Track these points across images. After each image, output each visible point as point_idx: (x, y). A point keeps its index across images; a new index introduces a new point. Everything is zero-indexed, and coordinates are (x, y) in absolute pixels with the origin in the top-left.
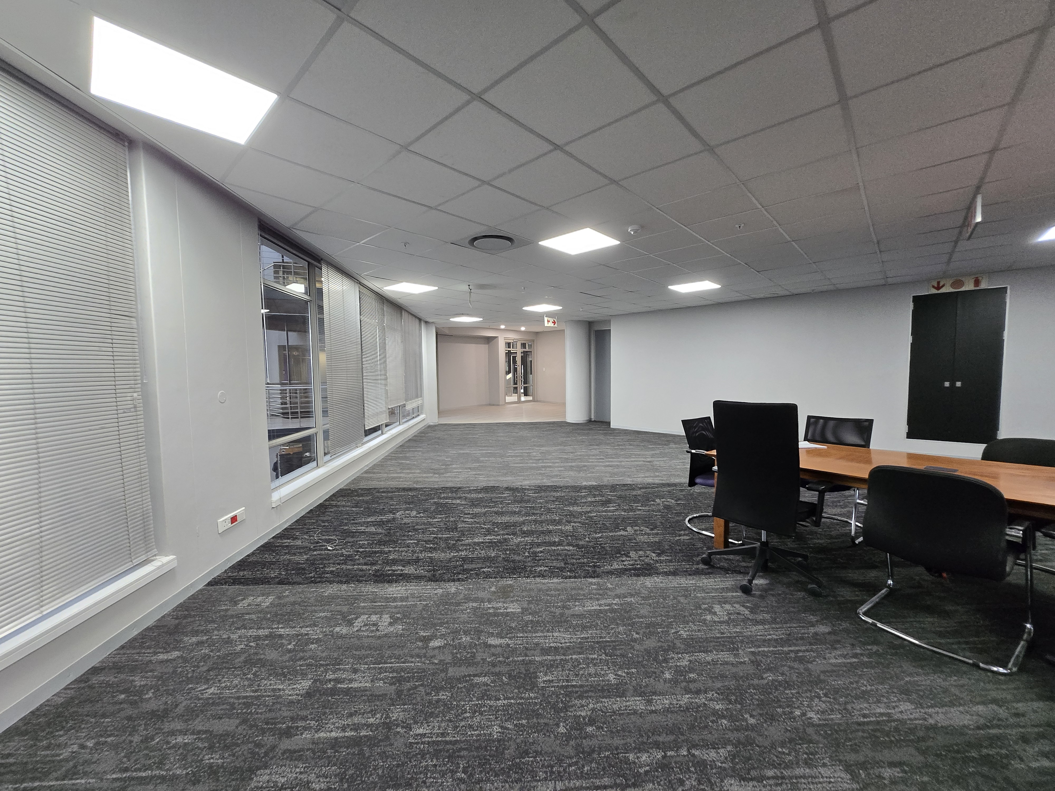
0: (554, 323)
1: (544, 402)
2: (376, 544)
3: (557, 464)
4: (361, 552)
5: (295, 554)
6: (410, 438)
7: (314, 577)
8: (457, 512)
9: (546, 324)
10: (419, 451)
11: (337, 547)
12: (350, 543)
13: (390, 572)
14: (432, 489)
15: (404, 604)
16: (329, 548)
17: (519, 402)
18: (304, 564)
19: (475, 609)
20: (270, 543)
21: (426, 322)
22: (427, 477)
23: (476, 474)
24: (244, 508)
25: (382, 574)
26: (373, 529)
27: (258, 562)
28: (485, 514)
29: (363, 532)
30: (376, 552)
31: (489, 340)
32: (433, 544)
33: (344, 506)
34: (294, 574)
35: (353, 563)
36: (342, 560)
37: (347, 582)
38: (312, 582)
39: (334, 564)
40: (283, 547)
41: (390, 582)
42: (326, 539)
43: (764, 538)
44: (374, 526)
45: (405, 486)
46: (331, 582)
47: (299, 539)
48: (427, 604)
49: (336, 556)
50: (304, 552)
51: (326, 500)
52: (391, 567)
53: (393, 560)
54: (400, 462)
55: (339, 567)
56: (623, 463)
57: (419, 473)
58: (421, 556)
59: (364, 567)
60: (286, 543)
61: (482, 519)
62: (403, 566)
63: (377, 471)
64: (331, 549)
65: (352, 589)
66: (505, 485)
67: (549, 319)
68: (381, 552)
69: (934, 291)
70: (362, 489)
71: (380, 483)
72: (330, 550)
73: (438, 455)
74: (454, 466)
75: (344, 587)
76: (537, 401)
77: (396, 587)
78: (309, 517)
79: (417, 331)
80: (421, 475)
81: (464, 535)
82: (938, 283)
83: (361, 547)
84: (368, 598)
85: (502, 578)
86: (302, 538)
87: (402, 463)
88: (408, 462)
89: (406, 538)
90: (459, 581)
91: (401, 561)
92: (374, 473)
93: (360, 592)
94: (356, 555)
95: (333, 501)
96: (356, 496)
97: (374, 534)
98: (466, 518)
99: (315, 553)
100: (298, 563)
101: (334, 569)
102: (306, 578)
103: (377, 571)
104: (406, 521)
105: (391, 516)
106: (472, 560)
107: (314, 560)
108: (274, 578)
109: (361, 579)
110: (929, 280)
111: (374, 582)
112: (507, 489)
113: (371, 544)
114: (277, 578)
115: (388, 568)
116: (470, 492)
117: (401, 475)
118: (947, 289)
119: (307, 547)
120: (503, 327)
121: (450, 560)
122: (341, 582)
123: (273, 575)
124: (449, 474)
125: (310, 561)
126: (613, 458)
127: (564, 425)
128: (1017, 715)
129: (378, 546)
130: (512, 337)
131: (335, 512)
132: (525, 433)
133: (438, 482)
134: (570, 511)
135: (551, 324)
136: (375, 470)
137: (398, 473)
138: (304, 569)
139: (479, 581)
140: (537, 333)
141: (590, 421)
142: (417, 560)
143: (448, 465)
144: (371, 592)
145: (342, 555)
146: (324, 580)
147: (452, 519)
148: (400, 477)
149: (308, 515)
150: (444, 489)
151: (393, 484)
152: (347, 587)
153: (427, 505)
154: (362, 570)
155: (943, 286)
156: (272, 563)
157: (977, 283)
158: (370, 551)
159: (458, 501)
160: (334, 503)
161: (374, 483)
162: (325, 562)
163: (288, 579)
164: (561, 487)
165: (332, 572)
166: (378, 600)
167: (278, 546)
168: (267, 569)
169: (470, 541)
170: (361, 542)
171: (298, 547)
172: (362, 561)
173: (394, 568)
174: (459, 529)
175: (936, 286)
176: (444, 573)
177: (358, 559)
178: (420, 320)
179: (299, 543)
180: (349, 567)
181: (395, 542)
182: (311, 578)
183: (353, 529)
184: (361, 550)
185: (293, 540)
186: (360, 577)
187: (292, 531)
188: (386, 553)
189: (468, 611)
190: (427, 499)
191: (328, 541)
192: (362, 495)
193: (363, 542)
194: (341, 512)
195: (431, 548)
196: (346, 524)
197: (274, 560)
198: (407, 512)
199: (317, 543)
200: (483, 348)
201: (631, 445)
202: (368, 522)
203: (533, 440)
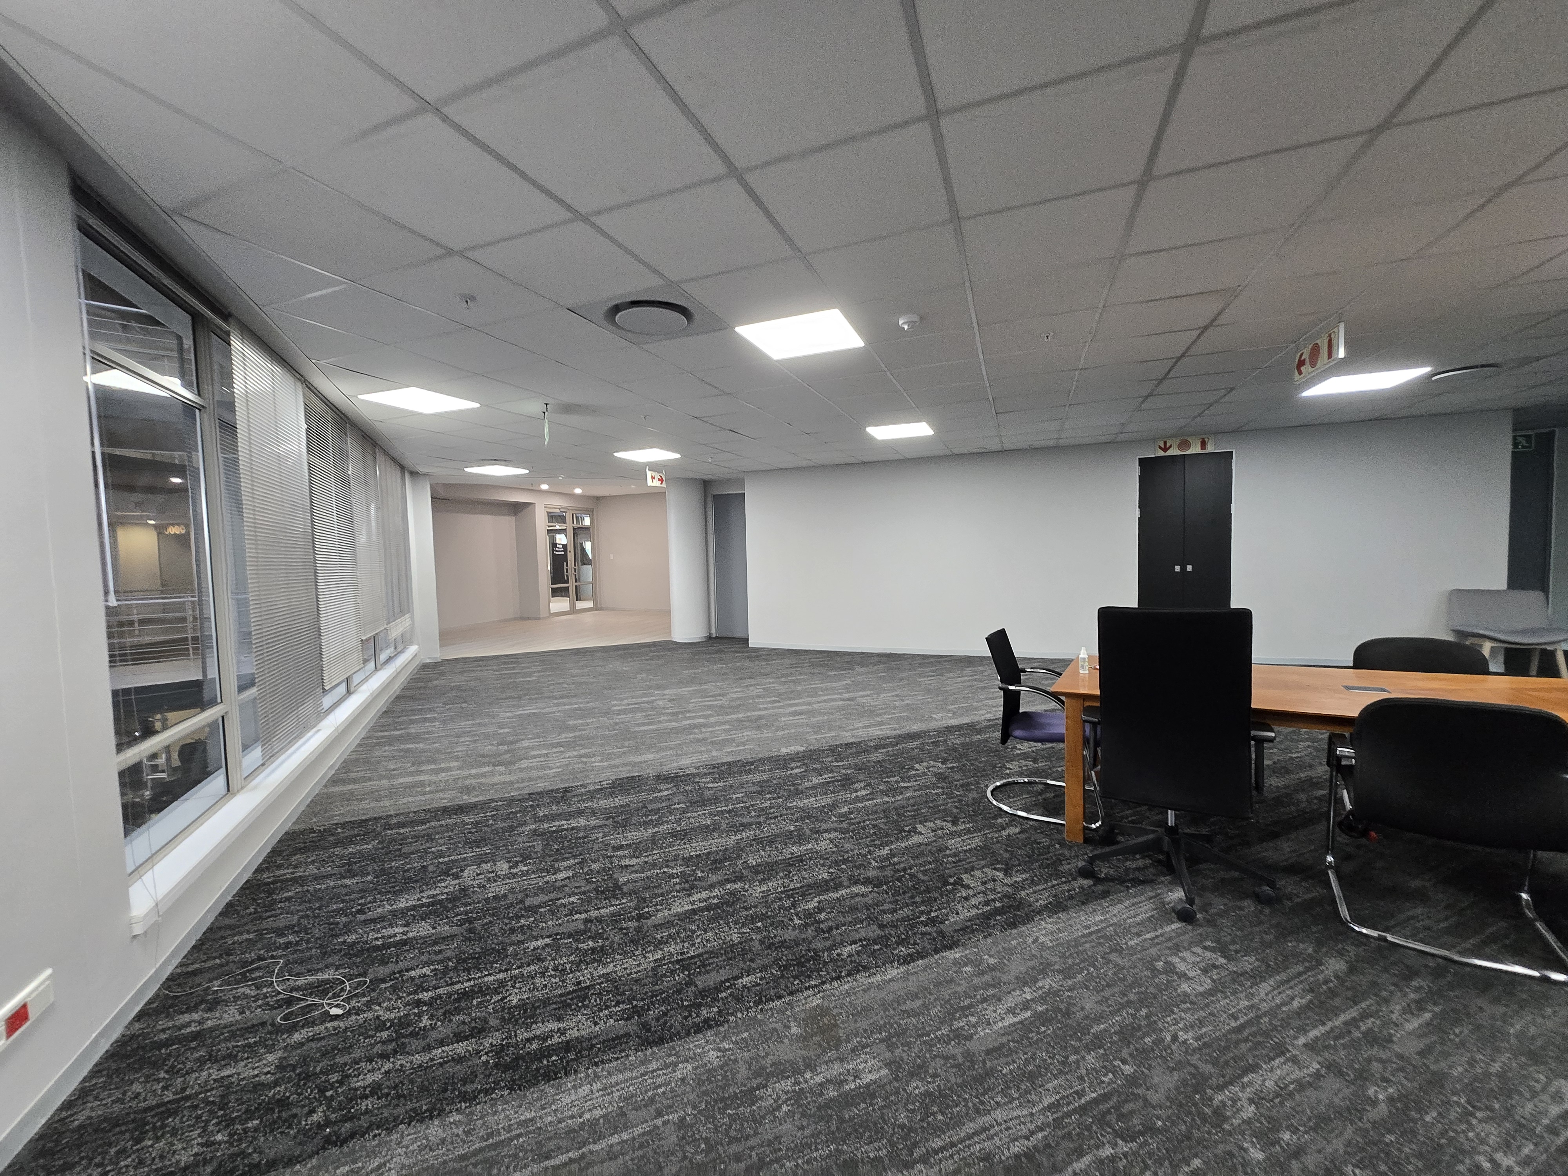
0: (661, 480)
1: (613, 610)
2: (455, 969)
3: (712, 720)
4: (430, 1003)
5: (231, 1058)
6: (398, 693)
7: (328, 1123)
8: (596, 847)
9: (650, 483)
10: (433, 720)
11: (354, 1003)
12: (383, 981)
13: (535, 1046)
14: (510, 801)
15: (625, 1136)
16: (335, 1011)
17: (573, 610)
18: (276, 1083)
19: (797, 1096)
20: (133, 1037)
21: (414, 474)
22: (483, 775)
23: (581, 756)
24: (49, 971)
25: (517, 1058)
26: (423, 929)
27: (115, 1122)
28: (654, 840)
29: (404, 943)
30: (466, 995)
31: (516, 509)
32: (593, 938)
33: (316, 878)
34: (256, 1130)
35: (423, 1043)
36: (390, 1040)
37: (435, 1112)
38: (328, 1142)
39: (370, 1060)
40: (183, 1040)
41: (550, 1075)
42: (310, 986)
43: (1171, 821)
44: (423, 919)
45: (445, 803)
46: (389, 1125)
47: (226, 1003)
48: (682, 1120)
49: (363, 1030)
50: (262, 1043)
51: (259, 870)
52: (528, 1027)
53: (522, 1005)
54: (402, 747)
55: (388, 1066)
56: (816, 706)
57: (459, 768)
58: (585, 975)
59: (460, 1048)
60: (188, 1024)
61: (656, 855)
62: (560, 1019)
63: (360, 774)
64: (339, 1011)
65: (460, 1131)
66: (652, 772)
67: (654, 474)
68: (482, 991)
69: (1161, 453)
70: (344, 825)
71: (381, 804)
72: (337, 1017)
73: (480, 724)
74: (526, 744)
75: (434, 1130)
76: (601, 609)
77: (574, 1087)
78: (230, 927)
79: (399, 489)
80: (466, 772)
81: (644, 900)
82: (1165, 443)
83: (421, 988)
84: (521, 1148)
85: (791, 993)
86: (236, 998)
87: (407, 751)
88: (421, 745)
89: (520, 937)
90: (710, 1027)
91: (546, 1002)
92: (354, 781)
93: (490, 1135)
94: (419, 1015)
95: (280, 867)
96: (336, 845)
97: (435, 943)
98: (621, 857)
99: (297, 1037)
100: (258, 1087)
101: (378, 1076)
102: (305, 1132)
103: (499, 1050)
104: (493, 890)
105: (449, 885)
106: (703, 963)
107: (305, 1061)
108: (196, 1164)
109: (469, 1088)
110: (1154, 440)
111: (511, 1089)
112: (661, 778)
113: (445, 972)
114: (206, 1162)
115: (523, 1035)
116: (592, 795)
117: (422, 778)
118: (1174, 451)
119: (263, 1024)
120: (545, 487)
121: (655, 973)
122: (418, 1117)
123: (185, 1158)
124: (525, 764)
125: (294, 1068)
126: (792, 699)
127: (670, 647)
129: (464, 976)
130: (558, 504)
131: (301, 898)
132: (616, 665)
133: (512, 783)
134: (803, 810)
135: (656, 483)
136: (353, 775)
137: (411, 774)
138: (283, 1103)
139: (752, 1014)
140: (598, 498)
141: (710, 638)
142: (582, 994)
143: (512, 743)
144: (520, 1124)
145: (381, 1025)
146: (364, 1122)
147: (595, 866)
148: (422, 784)
149: (227, 921)
150: (536, 797)
151: (413, 802)
152: (443, 1126)
153: (520, 842)
154: (459, 1060)
155: (1170, 447)
156: (167, 1110)
157: (1203, 445)
158: (450, 995)
159: (582, 822)
160: (286, 873)
161: (365, 804)
162: (339, 1060)
163: (243, 1154)
164: (752, 763)
165: (375, 1089)
166: (552, 1145)
167: (167, 1043)
168: (157, 1139)
169: (666, 913)
170: (412, 973)
171: (236, 1031)
172: (444, 1030)
173: (540, 1029)
174: (625, 889)
175: (1163, 446)
176: (665, 1014)
177: (433, 1028)
178: (402, 468)
179: (231, 1015)
180: (418, 1059)
181: (501, 953)
182: (320, 1127)
183: (373, 937)
184: (426, 996)
185: (210, 1010)
186: (464, 1081)
187: (198, 980)
188: (496, 991)
189: (785, 1108)
190: (512, 828)
191: (322, 989)
192: (351, 841)
193: (418, 972)
194: (317, 896)
195: (593, 950)
196: (348, 929)
197: (169, 1096)
198: (484, 866)
199: (289, 1002)
200: (507, 522)
201: (801, 674)
202: (403, 912)
203: (639, 677)
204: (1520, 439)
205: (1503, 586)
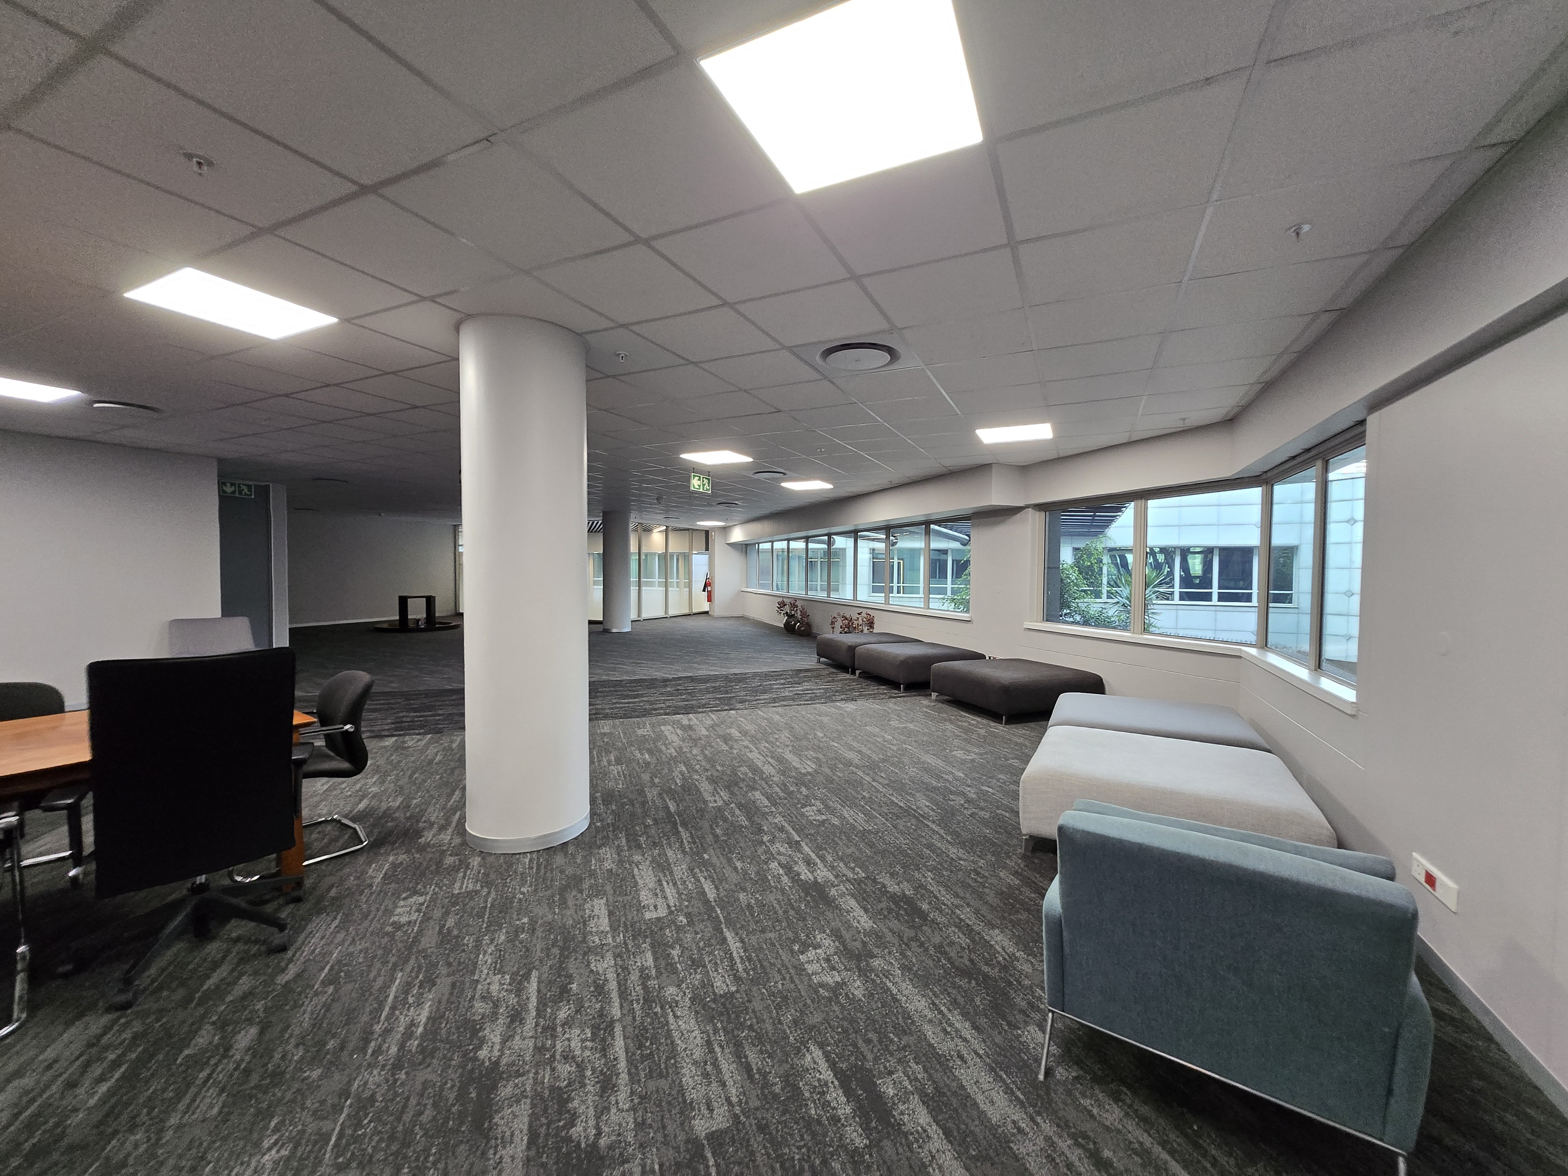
128: (49, 1067)
204: (244, 487)
205: (218, 614)
